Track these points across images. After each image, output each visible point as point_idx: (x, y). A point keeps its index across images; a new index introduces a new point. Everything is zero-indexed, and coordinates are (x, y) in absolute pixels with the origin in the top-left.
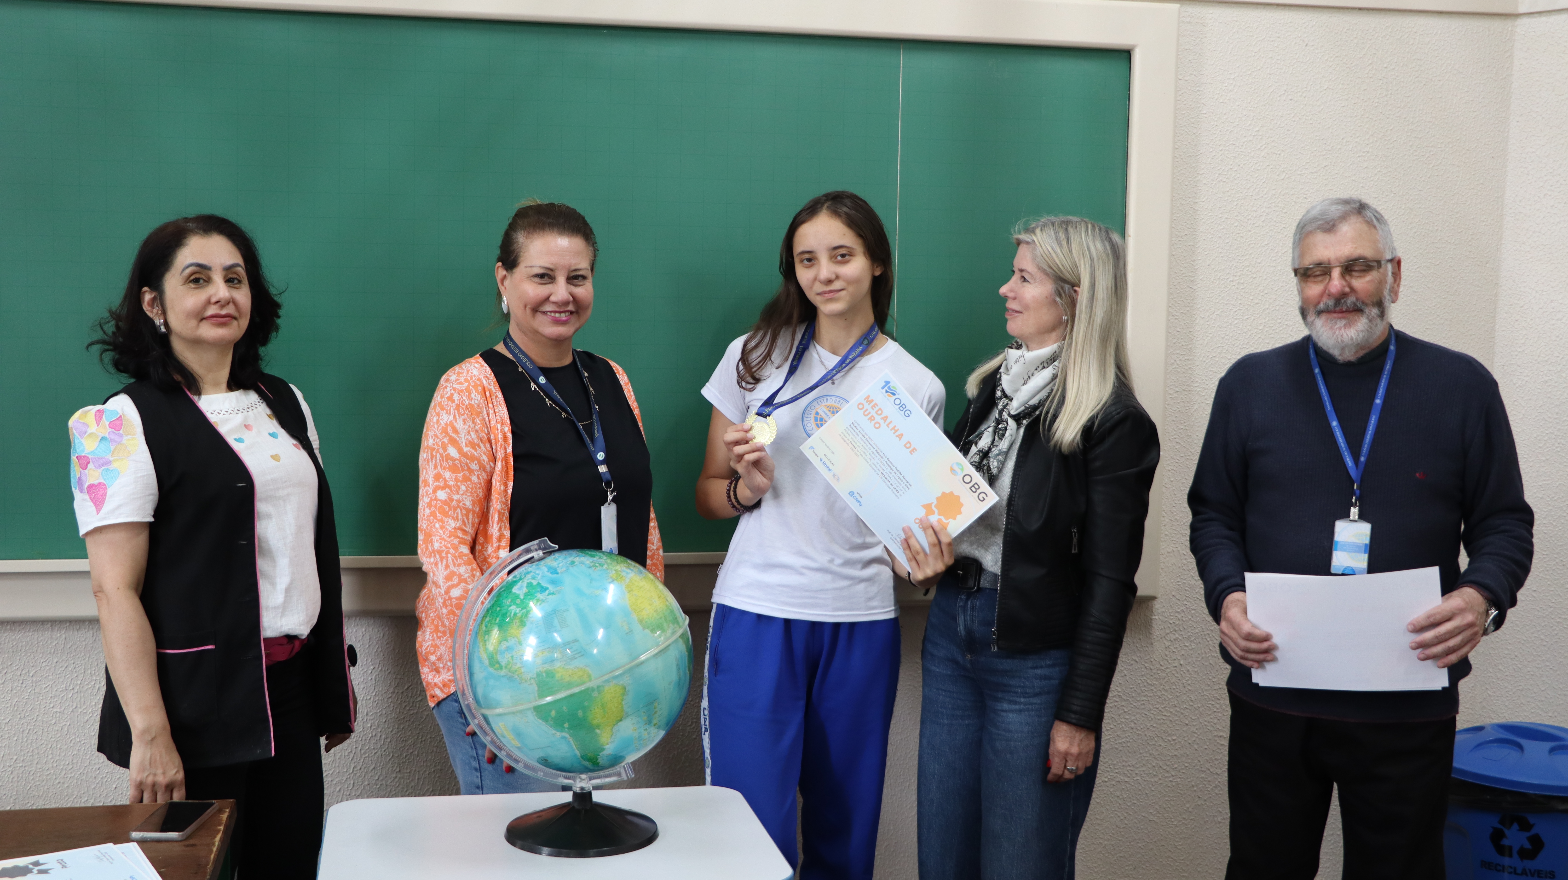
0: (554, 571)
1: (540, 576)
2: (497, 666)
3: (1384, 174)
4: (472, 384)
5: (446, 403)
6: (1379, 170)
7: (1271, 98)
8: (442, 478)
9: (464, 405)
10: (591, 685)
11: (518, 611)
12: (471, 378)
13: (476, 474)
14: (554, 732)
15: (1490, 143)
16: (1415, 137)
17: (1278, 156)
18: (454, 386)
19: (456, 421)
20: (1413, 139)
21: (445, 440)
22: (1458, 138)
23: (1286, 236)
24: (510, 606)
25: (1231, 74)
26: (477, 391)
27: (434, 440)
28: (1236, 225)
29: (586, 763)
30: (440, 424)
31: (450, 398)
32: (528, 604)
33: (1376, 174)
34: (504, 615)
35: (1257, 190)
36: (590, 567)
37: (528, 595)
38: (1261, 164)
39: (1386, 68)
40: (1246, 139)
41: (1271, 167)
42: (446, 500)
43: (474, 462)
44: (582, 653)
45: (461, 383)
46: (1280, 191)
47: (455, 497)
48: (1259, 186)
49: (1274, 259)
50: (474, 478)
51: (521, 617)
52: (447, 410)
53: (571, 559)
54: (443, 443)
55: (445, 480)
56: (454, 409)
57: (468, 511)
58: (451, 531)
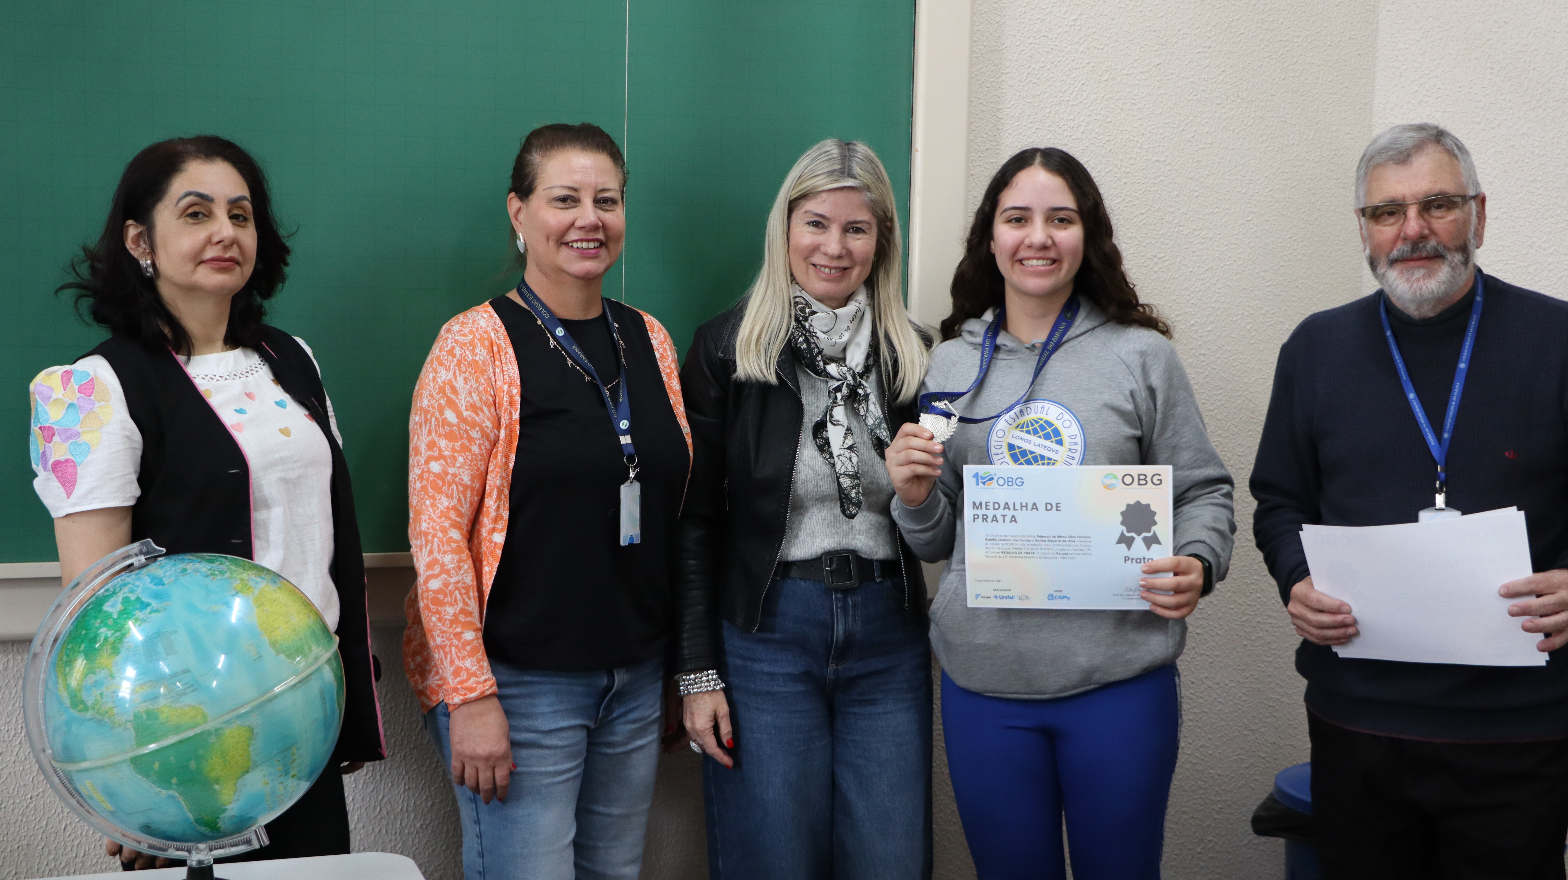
0: (159, 582)
1: (140, 588)
2: (81, 706)
4: (478, 336)
5: (446, 358)
8: (436, 446)
9: (466, 360)
10: (207, 728)
11: (110, 634)
12: (477, 329)
13: (477, 443)
14: (159, 789)
18: (456, 338)
19: (456, 380)
21: (442, 402)
24: (99, 628)
26: (483, 345)
27: (429, 401)
29: (203, 829)
30: (437, 382)
31: (451, 352)
32: (124, 624)
34: (94, 640)
36: (207, 576)
37: (124, 614)
42: (440, 473)
43: (475, 429)
44: (195, 687)
45: (464, 335)
47: (451, 470)
50: (475, 449)
51: (114, 642)
52: (446, 366)
53: (181, 566)
54: (440, 405)
55: (440, 450)
56: (454, 366)
57: (466, 487)
58: (441, 511)
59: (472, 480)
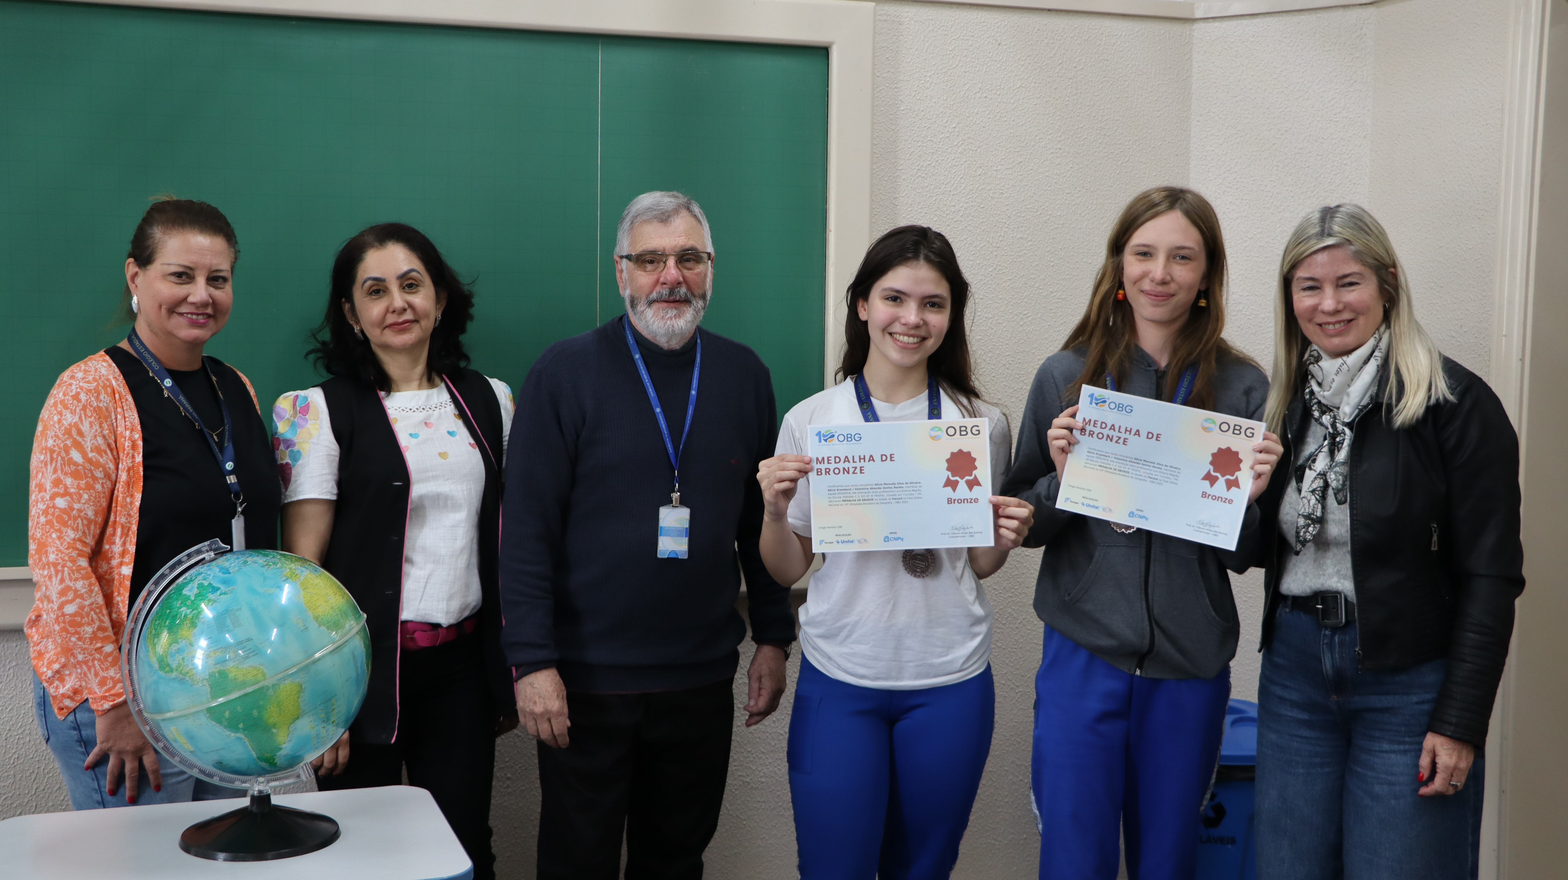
0: (227, 572)
1: (213, 578)
2: (167, 669)
3: (1077, 170)
4: (101, 384)
5: (71, 402)
6: (1071, 166)
7: (966, 95)
8: (62, 484)
9: (91, 406)
10: (266, 684)
11: (188, 613)
12: (96, 378)
13: (100, 482)
14: (228, 733)
15: (1174, 141)
16: (1104, 135)
17: (974, 152)
19: (78, 424)
20: (1103, 137)
21: (69, 443)
22: (1144, 136)
23: (984, 230)
24: (181, 608)
25: (927, 71)
26: (105, 392)
27: (51, 444)
28: (935, 219)
29: (264, 765)
30: (63, 424)
32: (199, 605)
33: (1068, 170)
34: (176, 617)
35: (955, 185)
36: (263, 567)
37: (200, 596)
38: (959, 159)
39: (1075, 67)
40: (943, 136)
41: (968, 163)
42: (65, 509)
43: (98, 469)
44: (255, 652)
46: (976, 187)
47: (76, 506)
48: (956, 182)
49: (973, 253)
50: (97, 487)
51: (192, 618)
52: (71, 410)
53: (244, 559)
54: (66, 446)
55: (66, 488)
56: (80, 410)
57: (90, 521)
58: (68, 543)
59: (96, 514)
